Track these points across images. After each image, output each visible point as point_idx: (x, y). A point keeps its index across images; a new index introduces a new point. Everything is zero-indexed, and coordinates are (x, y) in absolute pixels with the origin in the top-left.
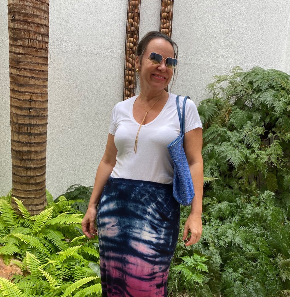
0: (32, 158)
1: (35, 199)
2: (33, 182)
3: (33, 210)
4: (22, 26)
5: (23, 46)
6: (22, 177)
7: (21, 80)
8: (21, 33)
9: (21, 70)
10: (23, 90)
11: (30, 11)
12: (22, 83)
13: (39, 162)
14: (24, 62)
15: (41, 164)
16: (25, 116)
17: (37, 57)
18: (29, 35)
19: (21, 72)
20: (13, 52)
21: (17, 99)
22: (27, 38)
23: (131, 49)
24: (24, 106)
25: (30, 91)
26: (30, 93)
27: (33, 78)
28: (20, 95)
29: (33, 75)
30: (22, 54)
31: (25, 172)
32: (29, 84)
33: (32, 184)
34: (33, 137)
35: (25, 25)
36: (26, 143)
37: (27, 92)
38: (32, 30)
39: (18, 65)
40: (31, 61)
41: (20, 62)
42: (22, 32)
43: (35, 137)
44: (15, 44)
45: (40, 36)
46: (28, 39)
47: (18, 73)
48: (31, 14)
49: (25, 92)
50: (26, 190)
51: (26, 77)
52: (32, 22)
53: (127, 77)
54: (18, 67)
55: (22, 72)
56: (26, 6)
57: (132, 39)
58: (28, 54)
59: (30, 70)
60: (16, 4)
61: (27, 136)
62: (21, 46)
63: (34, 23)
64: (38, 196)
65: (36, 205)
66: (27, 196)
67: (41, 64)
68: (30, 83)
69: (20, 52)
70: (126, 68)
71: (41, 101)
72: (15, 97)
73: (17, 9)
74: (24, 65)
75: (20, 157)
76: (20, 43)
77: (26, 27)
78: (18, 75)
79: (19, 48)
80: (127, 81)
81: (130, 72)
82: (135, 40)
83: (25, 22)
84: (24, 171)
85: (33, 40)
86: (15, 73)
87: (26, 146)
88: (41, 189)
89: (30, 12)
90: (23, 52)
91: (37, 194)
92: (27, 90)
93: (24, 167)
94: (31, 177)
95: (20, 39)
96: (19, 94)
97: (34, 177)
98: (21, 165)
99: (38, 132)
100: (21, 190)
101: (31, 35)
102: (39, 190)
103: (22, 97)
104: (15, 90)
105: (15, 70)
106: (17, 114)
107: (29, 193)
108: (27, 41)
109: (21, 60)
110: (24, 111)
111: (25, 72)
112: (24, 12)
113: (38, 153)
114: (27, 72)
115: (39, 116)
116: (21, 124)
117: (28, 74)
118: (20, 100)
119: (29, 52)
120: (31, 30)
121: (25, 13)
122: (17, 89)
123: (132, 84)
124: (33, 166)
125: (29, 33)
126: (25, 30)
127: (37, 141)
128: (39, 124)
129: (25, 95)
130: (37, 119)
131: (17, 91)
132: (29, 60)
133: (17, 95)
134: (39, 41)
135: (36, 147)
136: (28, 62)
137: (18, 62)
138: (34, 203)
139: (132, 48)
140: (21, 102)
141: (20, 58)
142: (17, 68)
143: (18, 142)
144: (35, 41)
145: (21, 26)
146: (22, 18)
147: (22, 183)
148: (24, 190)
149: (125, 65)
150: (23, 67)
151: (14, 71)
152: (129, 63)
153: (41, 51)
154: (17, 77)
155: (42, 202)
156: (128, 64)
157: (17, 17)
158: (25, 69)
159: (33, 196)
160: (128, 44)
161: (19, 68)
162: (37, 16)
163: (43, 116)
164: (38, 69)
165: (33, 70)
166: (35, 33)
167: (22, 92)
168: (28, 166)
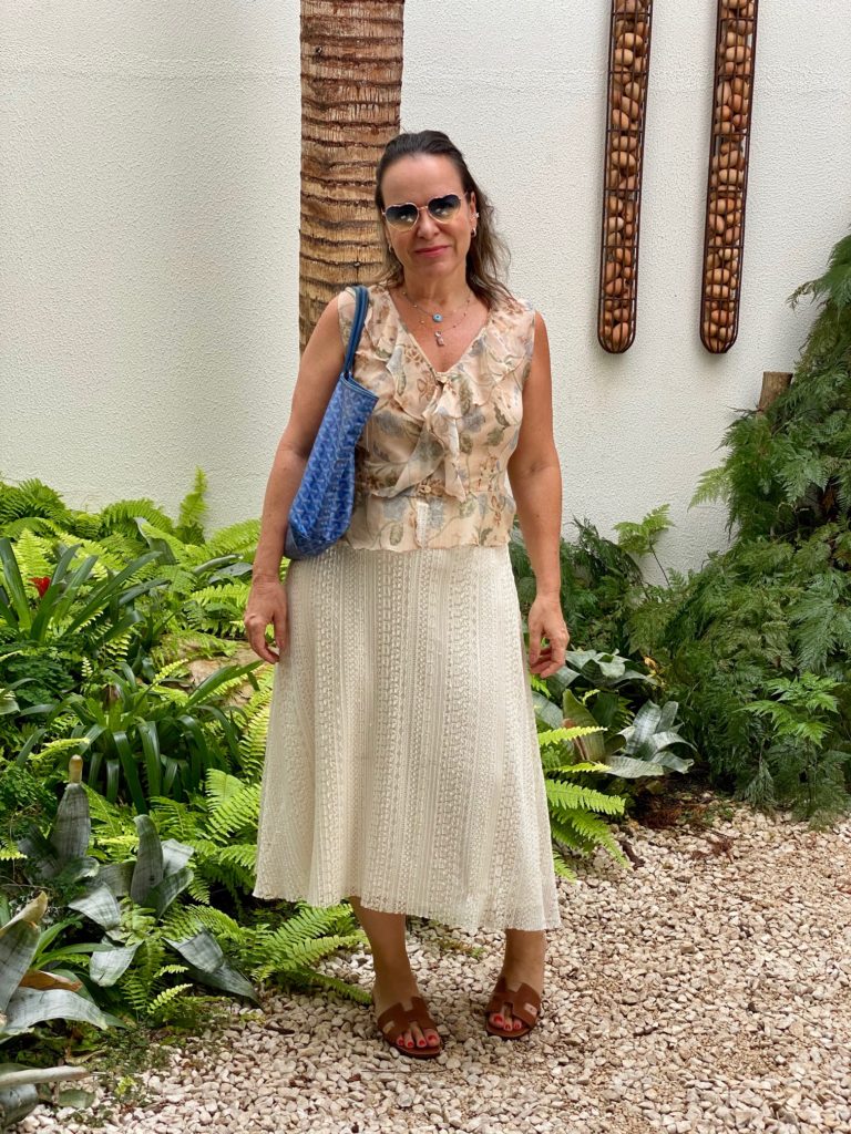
4: (340, 73)
5: (341, 124)
7: (336, 213)
8: (336, 90)
9: (334, 186)
10: (340, 237)
11: (361, 30)
12: (337, 219)
14: (343, 163)
17: (373, 146)
18: (358, 92)
19: (334, 192)
20: (314, 140)
21: (324, 261)
22: (352, 103)
23: (628, 67)
24: (341, 281)
25: (357, 239)
26: (357, 244)
27: (364, 203)
28: (330, 252)
29: (365, 197)
30: (339, 144)
32: (354, 222)
35: (348, 68)
37: (349, 243)
38: (365, 78)
39: (326, 172)
40: (360, 159)
41: (334, 164)
42: (341, 87)
44: (320, 118)
45: (382, 93)
46: (354, 103)
47: (327, 193)
48: (364, 39)
49: (343, 243)
51: (348, 202)
52: (364, 60)
53: (615, 155)
54: (327, 178)
55: (338, 189)
56: (352, 19)
57: (629, 37)
58: (353, 143)
59: (359, 183)
60: (327, 17)
62: (337, 123)
63: (370, 61)
68: (357, 218)
69: (335, 140)
70: (612, 127)
72: (316, 256)
73: (328, 29)
74: (344, 172)
76: (334, 115)
77: (350, 73)
78: (327, 199)
79: (330, 129)
80: (616, 167)
81: (624, 140)
82: (639, 39)
83: (349, 61)
85: (367, 103)
86: (318, 194)
89: (362, 34)
90: (341, 140)
92: (348, 237)
95: (336, 106)
96: (328, 248)
101: (362, 92)
103: (336, 257)
104: (318, 240)
105: (320, 186)
106: (320, 302)
108: (351, 109)
109: (335, 160)
111: (345, 191)
112: (346, 35)
114: (350, 189)
117: (353, 196)
118: (332, 264)
119: (356, 139)
120: (362, 81)
121: (347, 38)
122: (322, 237)
123: (631, 175)
125: (358, 89)
126: (347, 82)
129: (343, 250)
131: (322, 241)
132: (356, 158)
133: (323, 250)
134: (381, 105)
136: (354, 164)
137: (328, 165)
139: (630, 66)
140: (332, 269)
141: (333, 155)
142: (324, 181)
144: (370, 107)
145: (338, 73)
146: (340, 52)
149: (609, 119)
150: (341, 177)
151: (316, 189)
152: (622, 111)
153: (384, 131)
154: (325, 204)
156: (616, 113)
157: (328, 51)
158: (345, 183)
160: (619, 53)
161: (329, 181)
162: (376, 41)
165: (365, 184)
166: (372, 84)
167: (335, 244)
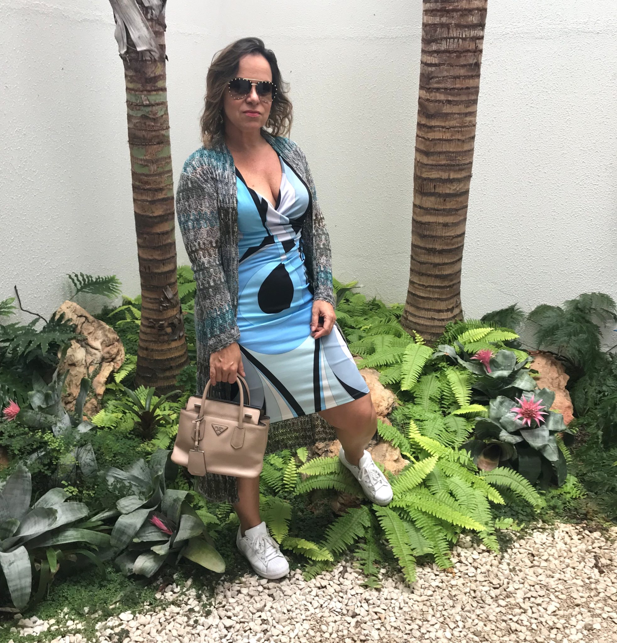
0: (439, 233)
1: (439, 302)
2: (437, 273)
3: (435, 319)
4: (438, 20)
5: (437, 52)
6: (421, 263)
7: (431, 108)
8: (436, 31)
9: (432, 92)
10: (433, 123)
12: (432, 111)
13: (449, 241)
14: (438, 77)
15: (453, 245)
16: (432, 165)
17: (457, 66)
18: (449, 31)
19: (431, 95)
20: (424, 64)
21: (424, 138)
22: (444, 38)
24: (432, 150)
25: (443, 124)
26: (443, 127)
27: (449, 102)
28: (428, 132)
29: (450, 98)
30: (435, 65)
31: (426, 257)
32: (442, 113)
33: (437, 277)
34: (442, 200)
35: (443, 16)
36: (432, 209)
37: (438, 126)
38: (453, 22)
39: (428, 83)
40: (448, 74)
41: (432, 78)
42: (438, 29)
43: (445, 200)
44: (427, 49)
45: (465, 31)
46: (446, 39)
47: (428, 96)
49: (435, 127)
50: (426, 284)
51: (439, 101)
52: (453, 10)
55: (434, 93)
58: (444, 64)
59: (446, 89)
61: (433, 199)
62: (435, 52)
64: (444, 297)
65: (440, 311)
66: (426, 295)
67: (465, 76)
68: (444, 112)
69: (433, 62)
71: (458, 140)
72: (421, 135)
74: (438, 82)
75: (421, 232)
76: (434, 47)
77: (444, 20)
78: (428, 100)
79: (431, 56)
83: (444, 11)
84: (425, 254)
85: (454, 39)
86: (424, 97)
87: (431, 214)
88: (450, 286)
90: (437, 62)
91: (442, 294)
92: (438, 123)
93: (425, 249)
94: (436, 265)
95: (435, 41)
96: (426, 130)
97: (439, 264)
98: (422, 245)
99: (451, 192)
100: (419, 285)
101: (451, 31)
102: (447, 287)
103: (430, 136)
105: (425, 92)
106: (421, 163)
107: (430, 291)
108: (444, 42)
109: (433, 75)
110: (432, 158)
111: (438, 94)
113: (448, 226)
114: (440, 93)
115: (454, 165)
116: (425, 179)
117: (442, 97)
118: (428, 139)
119: (445, 61)
120: (451, 24)
124: (438, 247)
125: (449, 29)
126: (442, 25)
127: (448, 207)
128: (454, 179)
129: (434, 131)
130: (450, 170)
131: (424, 125)
132: (445, 74)
133: (424, 131)
134: (464, 39)
135: (447, 216)
136: (444, 77)
137: (430, 78)
138: (436, 308)
140: (428, 143)
141: (432, 72)
142: (427, 88)
143: (420, 207)
144: (456, 40)
146: (440, 6)
147: (421, 274)
148: (423, 285)
150: (436, 86)
153: (465, 56)
154: (426, 103)
155: (450, 307)
157: (432, 6)
158: (438, 89)
159: (436, 296)
161: (429, 88)
163: (461, 165)
164: (458, 86)
165: (451, 89)
166: (459, 26)
167: (431, 127)
168: (431, 246)
